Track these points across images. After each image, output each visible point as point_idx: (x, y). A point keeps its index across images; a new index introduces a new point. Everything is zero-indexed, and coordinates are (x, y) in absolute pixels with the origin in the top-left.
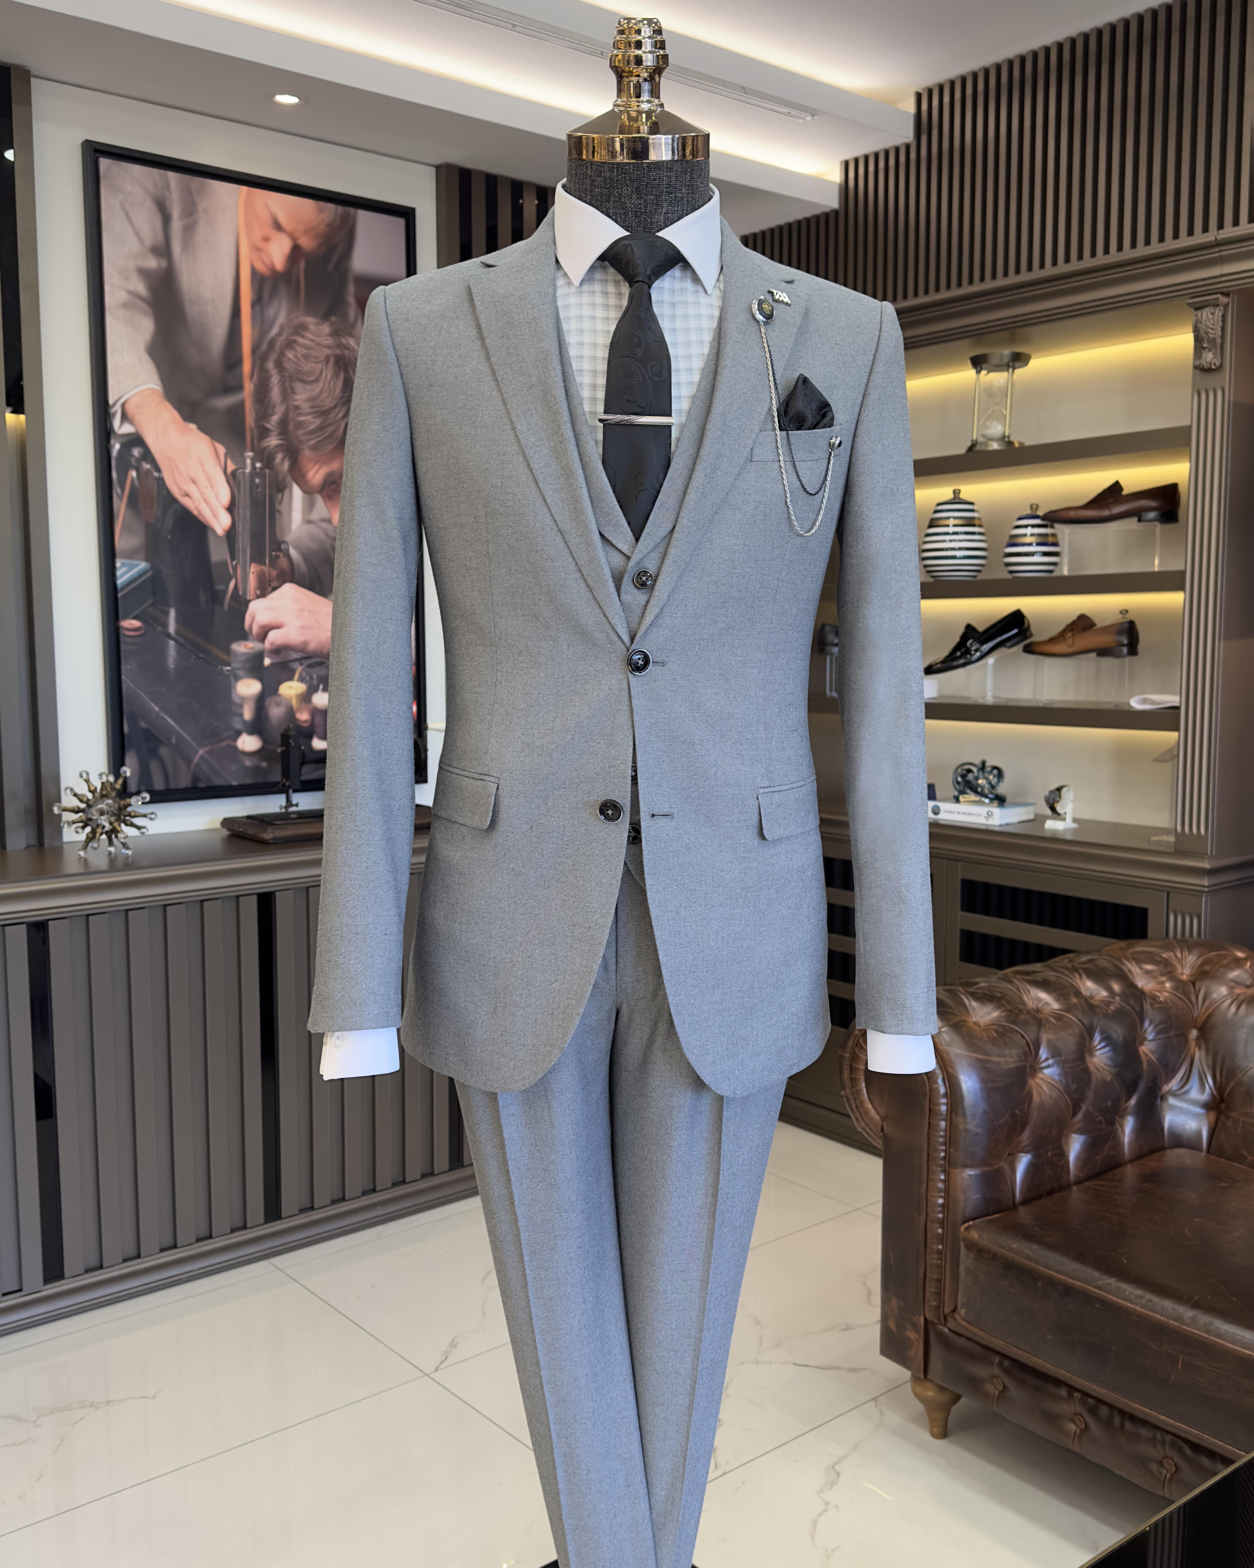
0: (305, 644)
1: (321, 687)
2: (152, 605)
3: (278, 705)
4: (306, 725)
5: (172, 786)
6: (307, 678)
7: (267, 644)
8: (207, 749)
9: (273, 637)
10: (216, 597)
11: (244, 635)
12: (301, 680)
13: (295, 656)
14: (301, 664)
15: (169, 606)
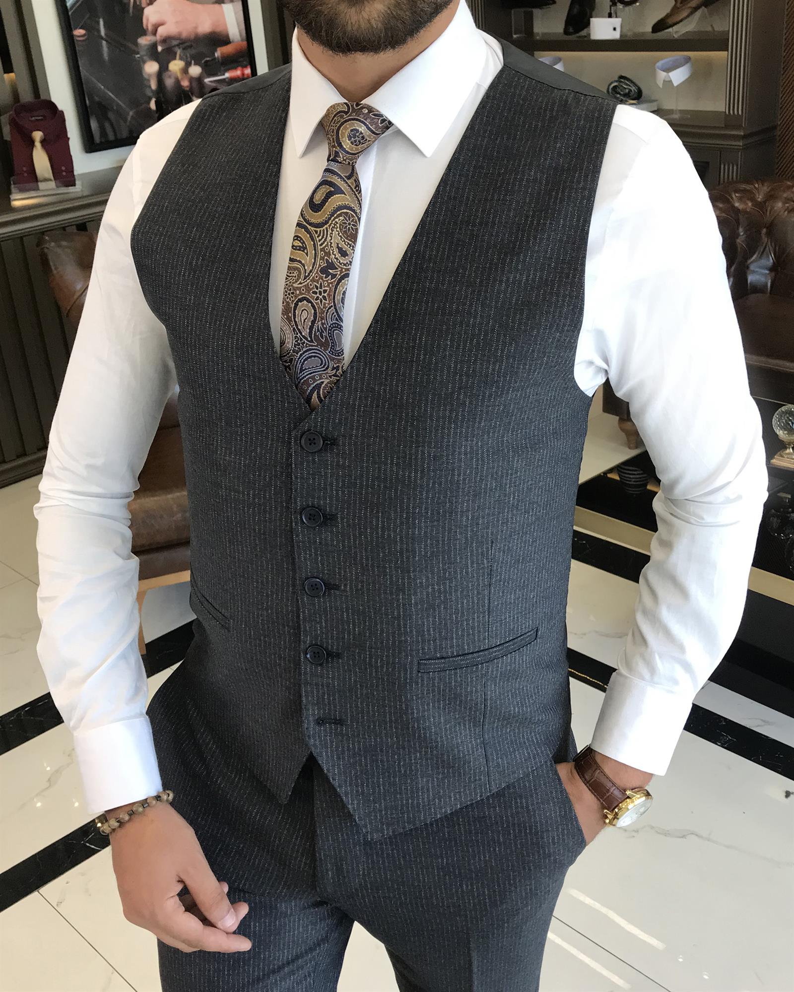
0: (180, 34)
1: (193, 62)
2: (89, 18)
3: (170, 77)
4: (188, 89)
5: (119, 136)
6: (184, 57)
7: (158, 37)
8: (135, 110)
9: (161, 31)
10: (124, 7)
11: (144, 33)
12: (181, 59)
13: (175, 43)
14: (179, 48)
15: (99, 18)
